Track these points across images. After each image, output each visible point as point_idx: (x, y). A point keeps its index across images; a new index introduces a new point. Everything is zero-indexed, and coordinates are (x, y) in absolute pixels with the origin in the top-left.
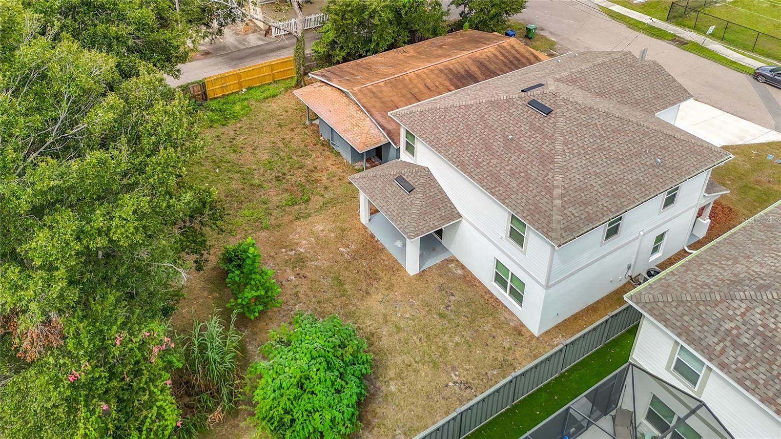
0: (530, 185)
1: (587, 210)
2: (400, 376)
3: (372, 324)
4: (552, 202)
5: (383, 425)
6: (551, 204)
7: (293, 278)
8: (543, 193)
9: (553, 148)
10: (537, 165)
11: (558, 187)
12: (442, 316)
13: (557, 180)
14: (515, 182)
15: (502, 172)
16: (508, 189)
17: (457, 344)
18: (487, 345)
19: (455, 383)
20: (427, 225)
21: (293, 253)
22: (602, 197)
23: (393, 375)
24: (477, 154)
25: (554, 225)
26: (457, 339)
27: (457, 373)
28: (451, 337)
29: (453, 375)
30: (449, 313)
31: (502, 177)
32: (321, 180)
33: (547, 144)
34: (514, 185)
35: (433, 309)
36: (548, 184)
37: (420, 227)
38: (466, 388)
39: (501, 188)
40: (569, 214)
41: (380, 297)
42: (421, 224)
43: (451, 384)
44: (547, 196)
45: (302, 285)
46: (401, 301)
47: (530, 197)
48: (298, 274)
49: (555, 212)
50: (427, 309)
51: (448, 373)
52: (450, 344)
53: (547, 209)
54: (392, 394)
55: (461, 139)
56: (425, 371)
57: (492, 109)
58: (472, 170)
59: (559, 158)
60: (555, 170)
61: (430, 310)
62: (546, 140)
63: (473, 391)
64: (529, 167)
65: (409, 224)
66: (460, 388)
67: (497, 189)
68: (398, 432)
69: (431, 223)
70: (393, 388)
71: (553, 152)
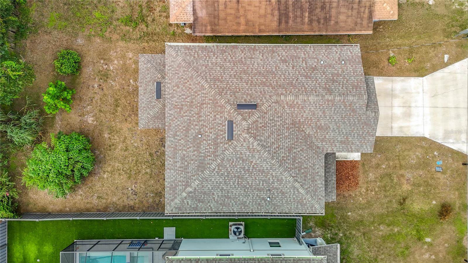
0: (183, 173)
1: (198, 204)
2: (112, 172)
3: (116, 139)
4: (182, 192)
5: (92, 189)
6: (181, 192)
7: (96, 86)
8: (184, 184)
9: (210, 164)
10: (196, 165)
11: (191, 187)
12: (151, 155)
13: (194, 183)
14: (180, 164)
15: (180, 152)
16: (174, 165)
17: (147, 173)
18: (159, 181)
19: (132, 189)
20: (154, 124)
21: (105, 67)
22: (213, 202)
23: (109, 170)
24: (180, 128)
25: (172, 204)
26: (148, 171)
27: (136, 186)
28: (146, 168)
29: (133, 186)
30: (155, 155)
31: (178, 155)
32: (155, 10)
33: (211, 158)
34: (178, 166)
35: (149, 149)
36: (189, 181)
37: (149, 124)
38: (134, 194)
39: (172, 161)
40: (186, 202)
41: (130, 126)
42: (151, 122)
43: (130, 189)
44: (184, 187)
45: (98, 94)
46: (138, 135)
47: (178, 180)
48: (100, 85)
49: (178, 198)
50: (147, 147)
51: (132, 184)
52: (144, 171)
53: (177, 193)
54: (104, 178)
55: (182, 109)
56: (124, 177)
57: (211, 104)
58: (170, 136)
59: (207, 172)
60: (199, 177)
61: (148, 148)
62: (212, 156)
63: (136, 197)
64: (192, 162)
65: (144, 118)
66: (132, 193)
67: (170, 159)
68: (95, 195)
69: (157, 124)
70: (105, 176)
71: (208, 166)
